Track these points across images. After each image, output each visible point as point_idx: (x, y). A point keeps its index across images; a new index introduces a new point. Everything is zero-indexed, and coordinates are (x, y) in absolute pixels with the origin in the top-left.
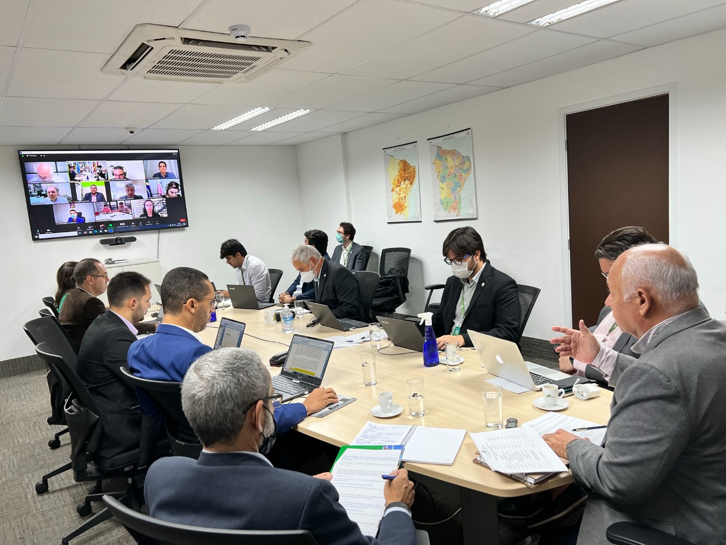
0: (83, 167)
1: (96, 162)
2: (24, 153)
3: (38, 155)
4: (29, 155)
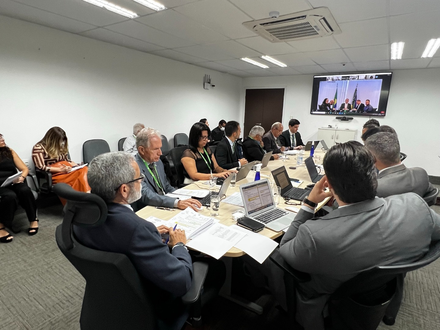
2: (315, 77)
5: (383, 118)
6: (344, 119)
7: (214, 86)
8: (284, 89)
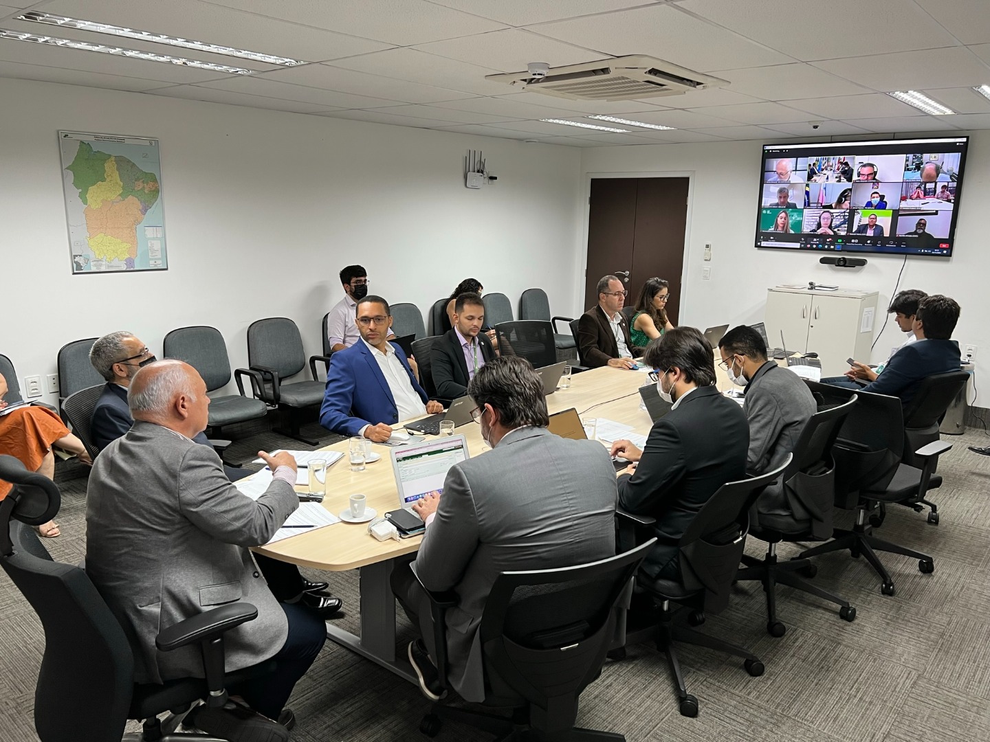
2: (768, 148)
3: (781, 150)
4: (772, 150)
6: (842, 263)
7: (496, 178)
8: (689, 178)
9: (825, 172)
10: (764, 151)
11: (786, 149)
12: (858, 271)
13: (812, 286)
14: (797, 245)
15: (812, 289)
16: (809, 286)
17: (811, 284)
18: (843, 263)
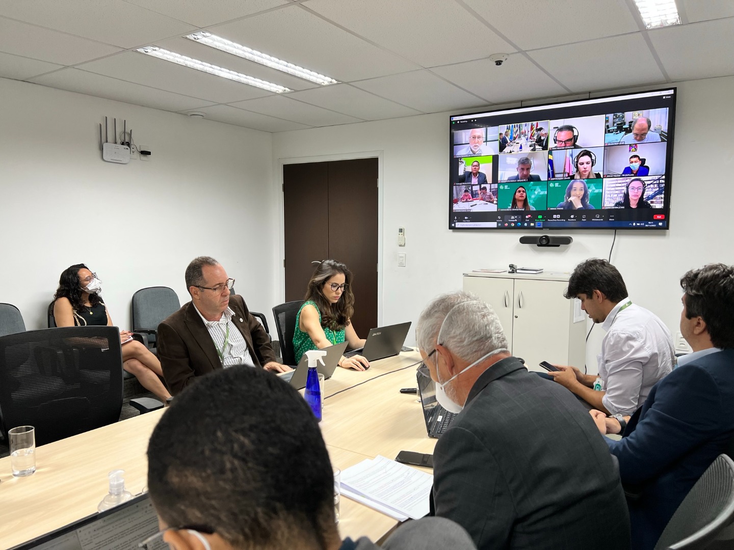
0: (518, 133)
1: (535, 123)
2: (455, 119)
3: (469, 120)
4: (460, 121)
5: (664, 235)
6: (544, 242)
7: (149, 153)
8: (378, 158)
9: (517, 140)
10: (451, 122)
11: (474, 119)
12: (563, 251)
13: (513, 269)
14: (494, 224)
15: (513, 272)
16: (509, 269)
17: (511, 266)
18: (546, 243)
